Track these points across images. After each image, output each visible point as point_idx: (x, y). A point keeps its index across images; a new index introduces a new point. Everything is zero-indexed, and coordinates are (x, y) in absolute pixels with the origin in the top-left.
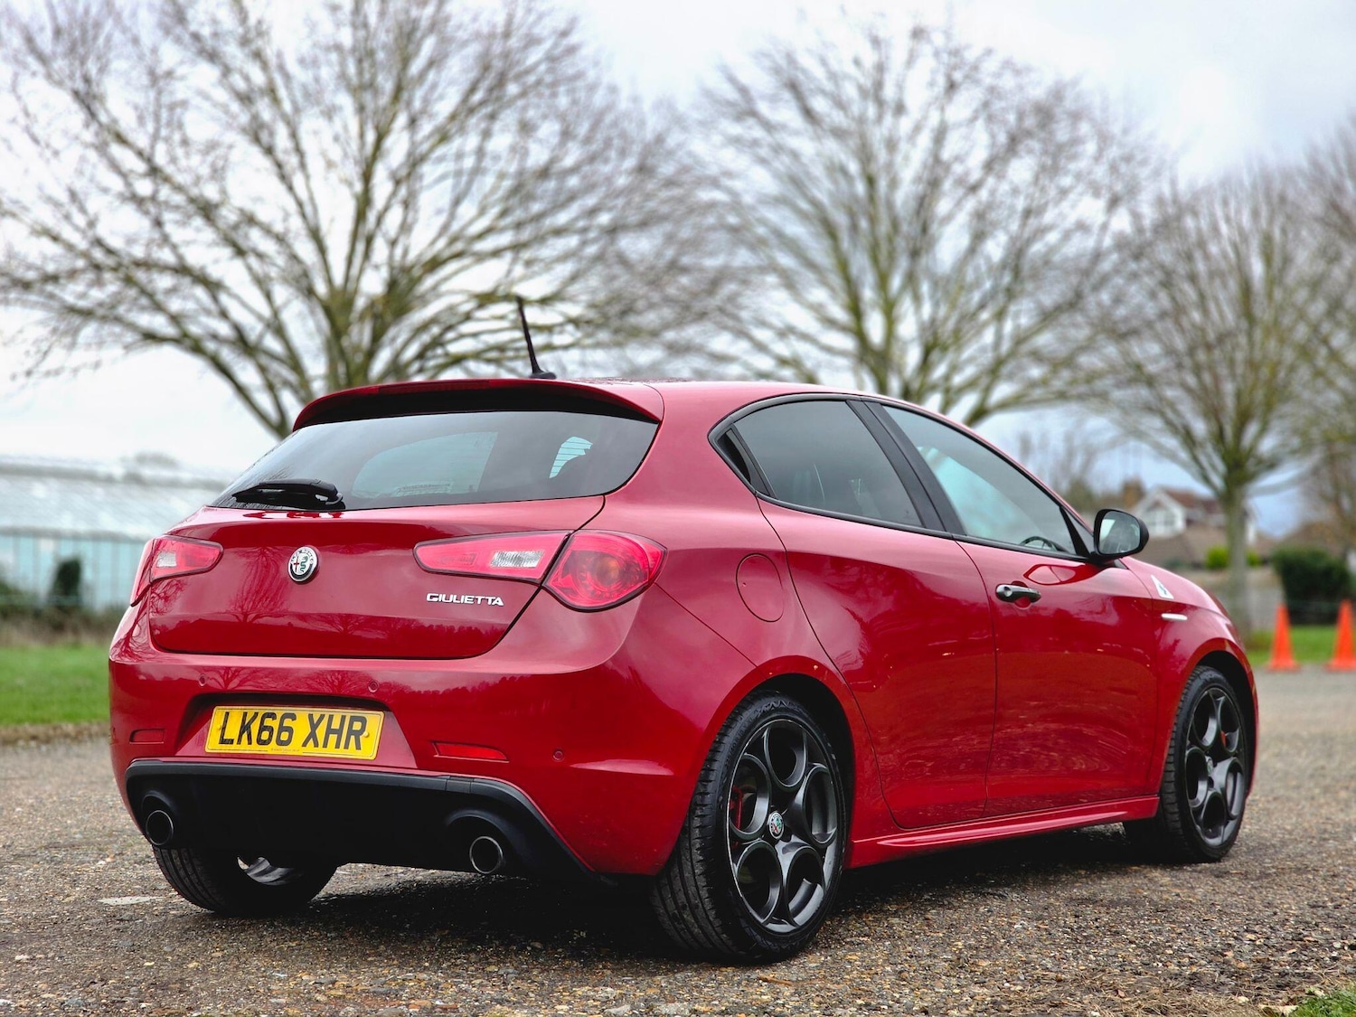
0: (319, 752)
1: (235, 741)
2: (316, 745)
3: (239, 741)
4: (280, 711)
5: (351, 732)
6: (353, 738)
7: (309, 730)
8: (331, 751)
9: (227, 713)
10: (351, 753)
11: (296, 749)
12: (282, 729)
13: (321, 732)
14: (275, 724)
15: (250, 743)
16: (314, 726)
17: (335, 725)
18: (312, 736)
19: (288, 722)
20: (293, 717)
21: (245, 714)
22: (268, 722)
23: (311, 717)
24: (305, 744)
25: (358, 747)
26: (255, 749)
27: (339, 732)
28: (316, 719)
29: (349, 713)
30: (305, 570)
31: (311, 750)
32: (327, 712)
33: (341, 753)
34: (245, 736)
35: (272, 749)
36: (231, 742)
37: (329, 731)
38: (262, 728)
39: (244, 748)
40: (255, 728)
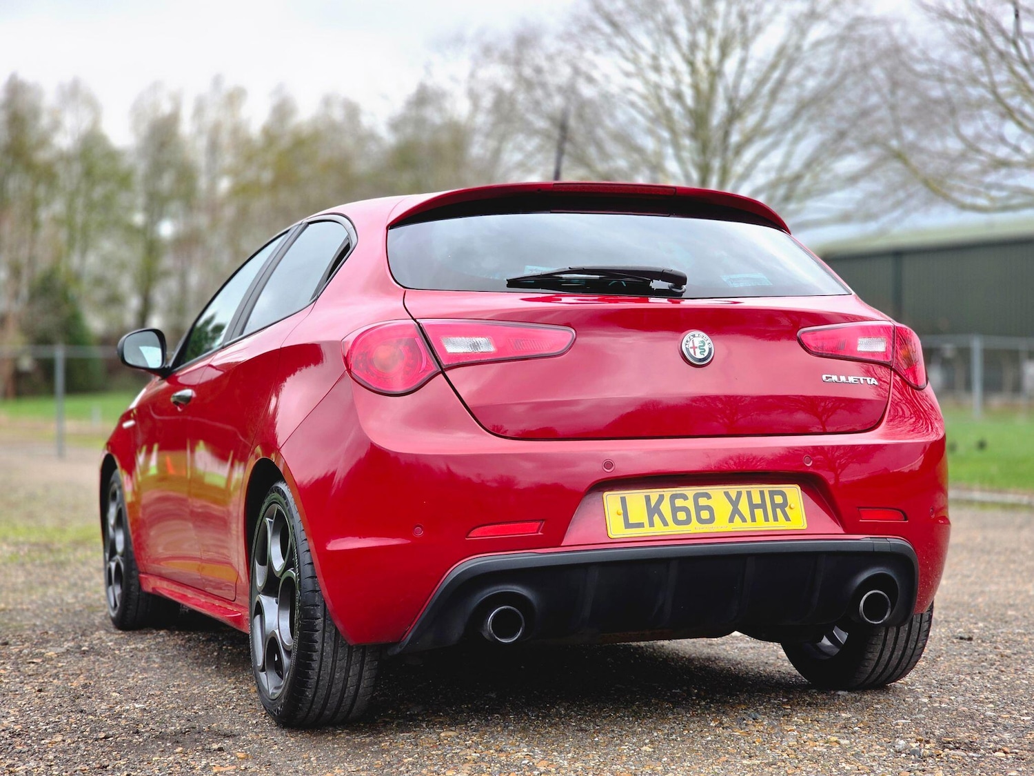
0: (749, 526)
1: (647, 524)
2: (744, 520)
3: (652, 524)
4: (690, 491)
5: (774, 506)
6: (778, 511)
7: (731, 508)
8: (761, 525)
9: (623, 500)
10: (782, 525)
11: (723, 524)
12: (699, 509)
13: (744, 506)
14: (690, 504)
15: (665, 524)
16: (735, 503)
17: (757, 499)
18: (736, 511)
19: (703, 501)
20: (708, 496)
21: (648, 499)
22: (679, 503)
23: (727, 494)
24: (731, 520)
25: (787, 519)
26: (673, 530)
27: (763, 506)
28: (734, 497)
29: (767, 488)
30: (706, 354)
31: (738, 526)
32: (744, 489)
33: (772, 525)
34: (656, 518)
35: (695, 528)
36: (640, 525)
37: (753, 507)
38: (675, 510)
39: (659, 530)
40: (666, 508)
